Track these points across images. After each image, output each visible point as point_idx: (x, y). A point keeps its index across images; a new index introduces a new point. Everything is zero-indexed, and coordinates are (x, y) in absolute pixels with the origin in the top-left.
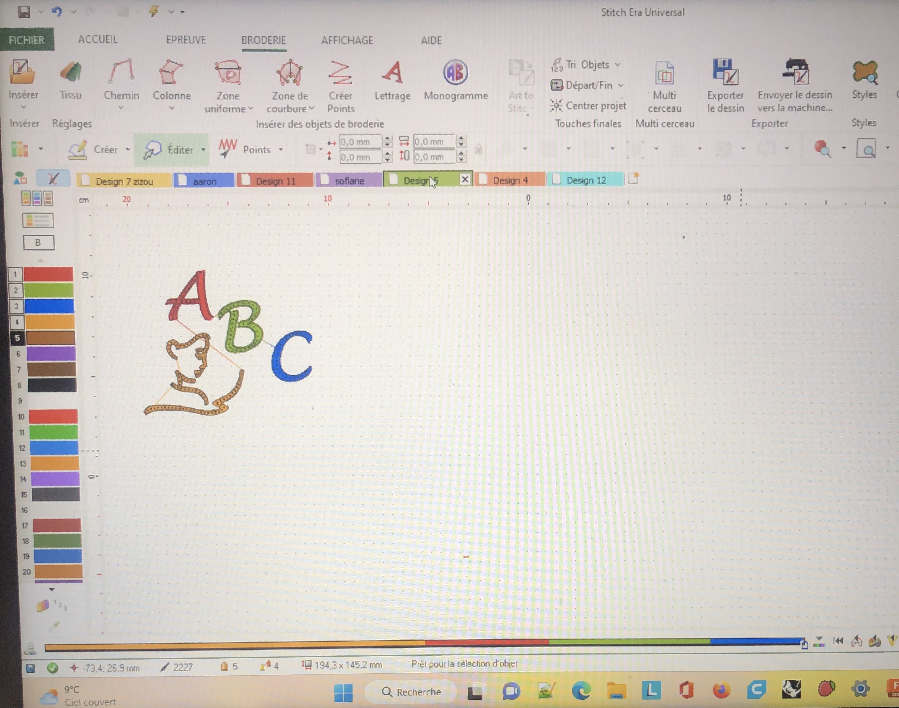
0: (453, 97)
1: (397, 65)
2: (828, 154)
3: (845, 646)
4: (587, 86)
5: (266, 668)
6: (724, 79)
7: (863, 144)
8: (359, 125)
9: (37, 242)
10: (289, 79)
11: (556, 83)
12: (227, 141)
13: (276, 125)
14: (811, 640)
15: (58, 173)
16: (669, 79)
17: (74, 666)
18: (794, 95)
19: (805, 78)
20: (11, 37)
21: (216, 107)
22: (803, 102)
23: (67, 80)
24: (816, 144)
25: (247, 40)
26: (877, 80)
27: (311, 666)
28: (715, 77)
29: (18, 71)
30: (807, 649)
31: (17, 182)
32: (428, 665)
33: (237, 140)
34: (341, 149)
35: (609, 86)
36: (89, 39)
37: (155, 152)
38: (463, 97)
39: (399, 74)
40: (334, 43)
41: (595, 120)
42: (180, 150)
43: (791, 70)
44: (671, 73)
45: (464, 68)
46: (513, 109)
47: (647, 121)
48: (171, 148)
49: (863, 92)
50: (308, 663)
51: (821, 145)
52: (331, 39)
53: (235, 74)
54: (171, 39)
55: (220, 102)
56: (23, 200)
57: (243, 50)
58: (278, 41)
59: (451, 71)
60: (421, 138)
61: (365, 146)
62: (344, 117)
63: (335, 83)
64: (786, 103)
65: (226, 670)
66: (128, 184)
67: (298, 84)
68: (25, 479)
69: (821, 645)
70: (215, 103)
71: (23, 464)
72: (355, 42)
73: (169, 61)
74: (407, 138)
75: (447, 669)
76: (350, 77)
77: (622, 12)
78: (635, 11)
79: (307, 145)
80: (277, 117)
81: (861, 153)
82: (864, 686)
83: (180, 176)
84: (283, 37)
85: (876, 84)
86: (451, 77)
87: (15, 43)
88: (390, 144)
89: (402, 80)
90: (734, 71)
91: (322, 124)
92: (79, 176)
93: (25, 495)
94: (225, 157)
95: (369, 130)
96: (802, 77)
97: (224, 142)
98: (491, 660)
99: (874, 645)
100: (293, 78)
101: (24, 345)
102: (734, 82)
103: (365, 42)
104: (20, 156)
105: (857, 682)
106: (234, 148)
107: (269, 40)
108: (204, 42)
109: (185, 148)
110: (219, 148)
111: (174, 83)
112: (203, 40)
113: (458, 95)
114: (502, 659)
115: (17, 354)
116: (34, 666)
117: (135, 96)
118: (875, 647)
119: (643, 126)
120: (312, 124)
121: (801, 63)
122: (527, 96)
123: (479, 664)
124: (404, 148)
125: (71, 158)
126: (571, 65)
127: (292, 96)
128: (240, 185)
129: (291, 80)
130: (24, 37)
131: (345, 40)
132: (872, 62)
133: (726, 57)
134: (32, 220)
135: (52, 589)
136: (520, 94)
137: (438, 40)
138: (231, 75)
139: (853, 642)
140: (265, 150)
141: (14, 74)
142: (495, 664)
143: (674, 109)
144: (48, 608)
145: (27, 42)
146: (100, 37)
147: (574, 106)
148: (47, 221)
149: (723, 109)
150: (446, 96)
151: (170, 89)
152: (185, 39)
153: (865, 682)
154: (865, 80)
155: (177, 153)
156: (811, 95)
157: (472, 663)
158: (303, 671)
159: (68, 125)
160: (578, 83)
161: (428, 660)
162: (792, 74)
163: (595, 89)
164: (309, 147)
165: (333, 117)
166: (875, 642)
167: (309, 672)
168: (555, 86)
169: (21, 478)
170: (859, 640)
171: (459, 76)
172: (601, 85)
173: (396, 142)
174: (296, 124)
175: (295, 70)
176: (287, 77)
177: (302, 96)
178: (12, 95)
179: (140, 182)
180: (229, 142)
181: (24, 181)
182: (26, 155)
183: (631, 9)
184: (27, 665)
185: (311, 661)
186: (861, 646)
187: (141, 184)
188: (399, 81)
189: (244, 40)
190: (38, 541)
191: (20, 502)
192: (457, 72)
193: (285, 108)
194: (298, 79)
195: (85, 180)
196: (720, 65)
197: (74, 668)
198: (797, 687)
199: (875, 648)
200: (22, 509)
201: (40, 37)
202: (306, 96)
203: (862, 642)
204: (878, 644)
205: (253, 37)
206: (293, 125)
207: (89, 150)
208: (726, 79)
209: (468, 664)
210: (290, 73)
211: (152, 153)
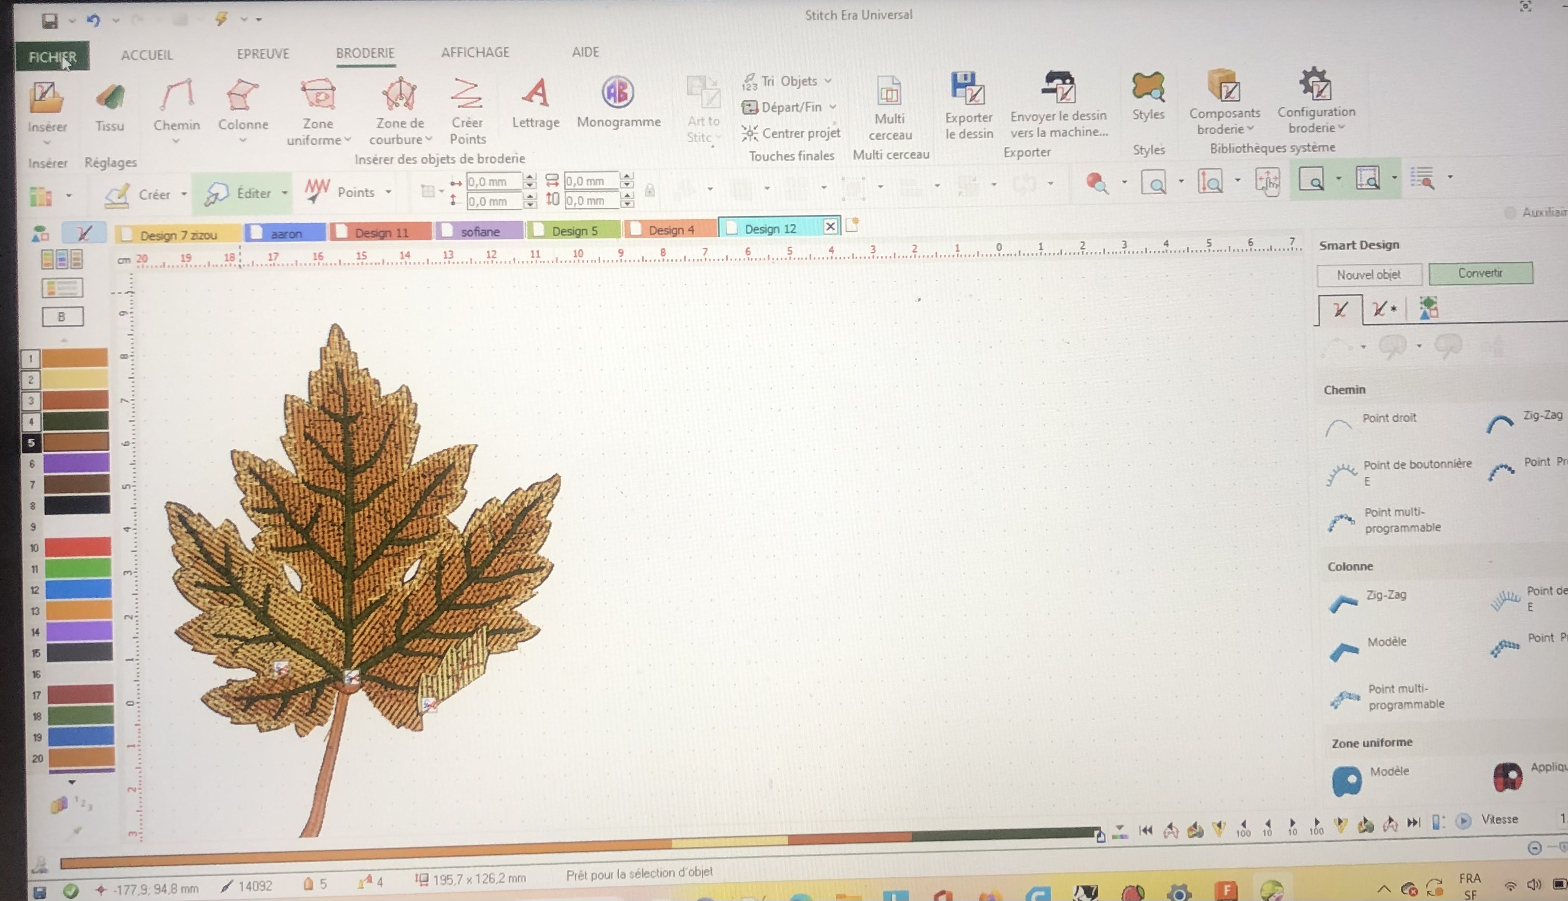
0: (616, 123)
1: (541, 84)
2: (1104, 190)
3: (1157, 837)
4: (789, 108)
5: (365, 884)
6: (966, 97)
7: (1149, 177)
8: (492, 160)
9: (60, 316)
10: (399, 101)
11: (750, 105)
12: (316, 182)
13: (382, 160)
14: (1109, 830)
15: (91, 227)
16: (895, 98)
17: (101, 887)
18: (1057, 117)
19: (1070, 95)
20: (32, 53)
21: (302, 138)
22: (1069, 125)
23: (105, 107)
24: (1088, 179)
25: (344, 53)
26: (1163, 97)
27: (427, 881)
28: (954, 95)
29: (41, 97)
30: (1104, 842)
31: (36, 239)
32: (589, 876)
33: (329, 181)
34: (469, 191)
35: (817, 108)
36: (136, 55)
37: (220, 197)
38: (628, 123)
39: (543, 95)
40: (459, 56)
41: (801, 152)
42: (253, 194)
43: (1052, 85)
44: (897, 90)
45: (629, 86)
46: (693, 138)
47: (869, 151)
48: (241, 191)
49: (1147, 111)
50: (423, 877)
51: (1094, 179)
52: (454, 50)
53: (327, 97)
54: (243, 54)
55: (307, 132)
56: (44, 262)
57: (339, 66)
58: (384, 54)
59: (612, 91)
60: (575, 177)
61: (501, 187)
62: (472, 150)
63: (459, 107)
64: (1047, 126)
65: (311, 889)
66: (184, 238)
67: (411, 108)
68: (37, 632)
69: (1122, 837)
70: (301, 133)
71: (36, 611)
72: (486, 54)
73: (240, 81)
74: (555, 177)
75: (615, 882)
76: (480, 99)
77: (832, 15)
78: (849, 14)
79: (423, 186)
80: (383, 151)
81: (1147, 189)
82: (1183, 892)
83: (253, 228)
84: (390, 49)
85: (1163, 101)
86: (612, 99)
87: (38, 61)
88: (534, 184)
89: (548, 102)
90: (979, 88)
91: (442, 159)
92: (119, 229)
93: (38, 654)
94: (314, 202)
95: (504, 166)
96: (1066, 94)
97: (313, 182)
98: (677, 866)
99: (1195, 835)
100: (404, 101)
101: (40, 451)
102: (979, 101)
103: (499, 54)
104: (41, 205)
105: (1174, 887)
106: (326, 190)
107: (373, 53)
108: (287, 56)
109: (260, 191)
110: (306, 191)
111: (247, 108)
112: (285, 54)
113: (622, 121)
114: (691, 865)
115: (31, 464)
116: (44, 889)
117: (196, 126)
118: (1196, 838)
119: (863, 158)
120: (429, 160)
121: (1065, 76)
122: (712, 121)
123: (660, 874)
124: (552, 189)
125: (108, 206)
126: (768, 81)
127: (403, 123)
128: (334, 238)
129: (402, 103)
130: (50, 54)
131: (473, 52)
132: (1157, 73)
133: (968, 69)
134: (54, 288)
135: (72, 782)
136: (703, 120)
137: (595, 52)
138: (322, 97)
139: (1167, 831)
140: (368, 193)
141: (36, 100)
142: (682, 873)
143: (902, 136)
144: (66, 808)
145: (53, 60)
146: (150, 52)
147: (773, 134)
148: (74, 288)
149: (965, 135)
150: (607, 123)
151: (241, 116)
152: (262, 54)
153: (1184, 887)
154: (1149, 96)
155: (250, 197)
156: (1078, 116)
157: (650, 871)
158: (417, 888)
159: (105, 165)
160: (777, 105)
161: (589, 869)
162: (1054, 91)
163: (800, 111)
164: (425, 189)
165: (457, 151)
166: (1196, 831)
167: (425, 889)
168: (747, 109)
169: (33, 630)
170: (1174, 830)
171: (622, 97)
172: (807, 107)
173: (541, 182)
174: (408, 159)
175: (406, 90)
176: (396, 100)
177: (418, 124)
178: (33, 128)
179: (199, 235)
180: (319, 182)
181: (45, 237)
182: (49, 204)
183: (843, 11)
184: (35, 889)
185: (428, 874)
186: (1176, 837)
187: (201, 239)
188: (545, 103)
189: (339, 53)
190: (54, 716)
191: (30, 664)
192: (620, 92)
193: (393, 139)
194: (410, 101)
195: (127, 235)
196: (960, 80)
197: (101, 890)
198: (1093, 894)
199: (1196, 840)
200: (34, 672)
201: (71, 53)
202: (421, 123)
203: (1178, 831)
204: (1200, 834)
205: (352, 49)
206: (404, 160)
207: (132, 196)
208: (969, 97)
209: (645, 874)
210: (401, 94)
211: (216, 198)
